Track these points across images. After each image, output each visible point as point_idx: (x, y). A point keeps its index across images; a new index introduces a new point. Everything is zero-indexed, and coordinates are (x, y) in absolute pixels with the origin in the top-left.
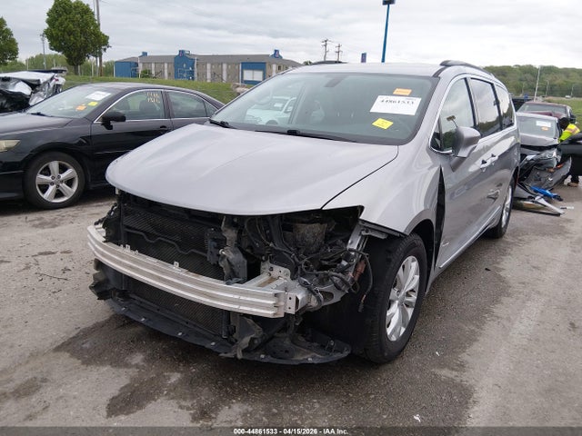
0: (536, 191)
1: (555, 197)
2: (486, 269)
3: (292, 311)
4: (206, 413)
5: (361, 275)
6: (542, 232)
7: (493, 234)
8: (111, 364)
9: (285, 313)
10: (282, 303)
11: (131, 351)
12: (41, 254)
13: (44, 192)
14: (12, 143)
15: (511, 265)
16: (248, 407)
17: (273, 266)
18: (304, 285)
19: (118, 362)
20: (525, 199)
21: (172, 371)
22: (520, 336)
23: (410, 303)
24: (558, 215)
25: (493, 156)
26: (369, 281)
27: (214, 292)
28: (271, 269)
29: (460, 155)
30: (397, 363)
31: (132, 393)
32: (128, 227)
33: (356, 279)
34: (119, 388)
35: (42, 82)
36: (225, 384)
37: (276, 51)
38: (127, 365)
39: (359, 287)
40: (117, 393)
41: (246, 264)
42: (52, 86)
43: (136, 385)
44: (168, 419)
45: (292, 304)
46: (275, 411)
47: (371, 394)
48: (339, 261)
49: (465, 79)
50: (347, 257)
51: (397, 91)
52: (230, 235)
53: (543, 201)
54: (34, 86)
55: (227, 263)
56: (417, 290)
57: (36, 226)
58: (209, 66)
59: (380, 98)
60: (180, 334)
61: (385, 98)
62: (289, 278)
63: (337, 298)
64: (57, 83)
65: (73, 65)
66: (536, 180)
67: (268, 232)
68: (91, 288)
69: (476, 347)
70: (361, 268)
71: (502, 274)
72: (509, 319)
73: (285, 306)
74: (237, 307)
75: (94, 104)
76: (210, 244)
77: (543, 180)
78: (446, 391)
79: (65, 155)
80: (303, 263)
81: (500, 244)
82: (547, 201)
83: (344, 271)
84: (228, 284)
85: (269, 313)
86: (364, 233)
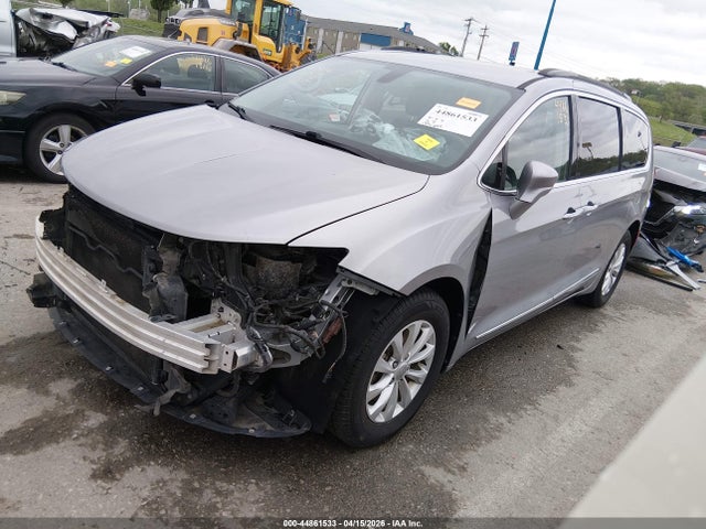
0: (671, 255)
1: (694, 265)
2: (558, 346)
3: (228, 369)
4: (110, 472)
5: (333, 337)
6: (659, 308)
7: (587, 302)
8: (28, 388)
9: (220, 371)
10: (216, 357)
11: (60, 376)
12: (16, 236)
13: (49, 160)
14: (16, 96)
15: (593, 346)
16: (164, 473)
17: (223, 305)
18: (252, 337)
19: (39, 387)
20: (652, 262)
21: (95, 411)
22: (560, 443)
23: (417, 378)
24: (690, 289)
25: (590, 204)
26: (341, 347)
27: (136, 327)
28: (221, 310)
29: (523, 198)
30: (382, 449)
31: (36, 429)
32: (71, 225)
33: (326, 340)
34: (23, 420)
35: (90, 25)
36: (151, 439)
37: (407, 24)
38: (47, 393)
39: (324, 352)
40: (19, 425)
41: (186, 298)
42: (102, 31)
43: (45, 420)
44: (63, 469)
45: (229, 360)
46: (196, 485)
47: (329, 485)
48: (307, 314)
49: (569, 97)
50: (317, 311)
51: (464, 101)
52: (169, 257)
53: (676, 269)
54: (81, 28)
55: (156, 294)
56: (429, 363)
57: (28, 201)
58: (321, 32)
59: (437, 107)
60: (108, 368)
61: (443, 107)
62: (238, 325)
63: (296, 360)
64: (110, 29)
65: (157, 8)
66: (677, 240)
67: (222, 262)
68: (28, 291)
69: (495, 447)
70: (334, 329)
71: (577, 355)
72: (556, 419)
73: (220, 360)
74: (160, 351)
75: (127, 61)
76: (147, 266)
77: (686, 241)
78: (426, 498)
79: (81, 120)
80: (256, 309)
81: (594, 315)
82: (682, 269)
83: (309, 328)
84: (152, 321)
85: (197, 367)
86: (345, 284)
